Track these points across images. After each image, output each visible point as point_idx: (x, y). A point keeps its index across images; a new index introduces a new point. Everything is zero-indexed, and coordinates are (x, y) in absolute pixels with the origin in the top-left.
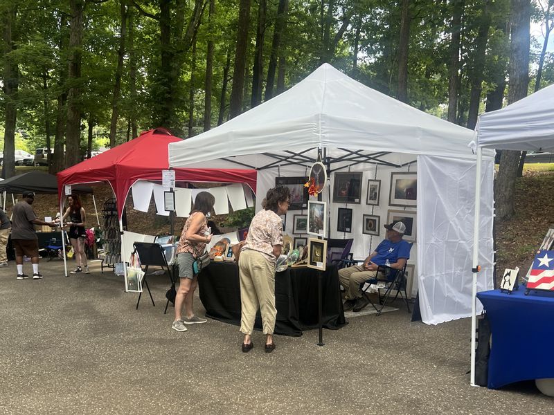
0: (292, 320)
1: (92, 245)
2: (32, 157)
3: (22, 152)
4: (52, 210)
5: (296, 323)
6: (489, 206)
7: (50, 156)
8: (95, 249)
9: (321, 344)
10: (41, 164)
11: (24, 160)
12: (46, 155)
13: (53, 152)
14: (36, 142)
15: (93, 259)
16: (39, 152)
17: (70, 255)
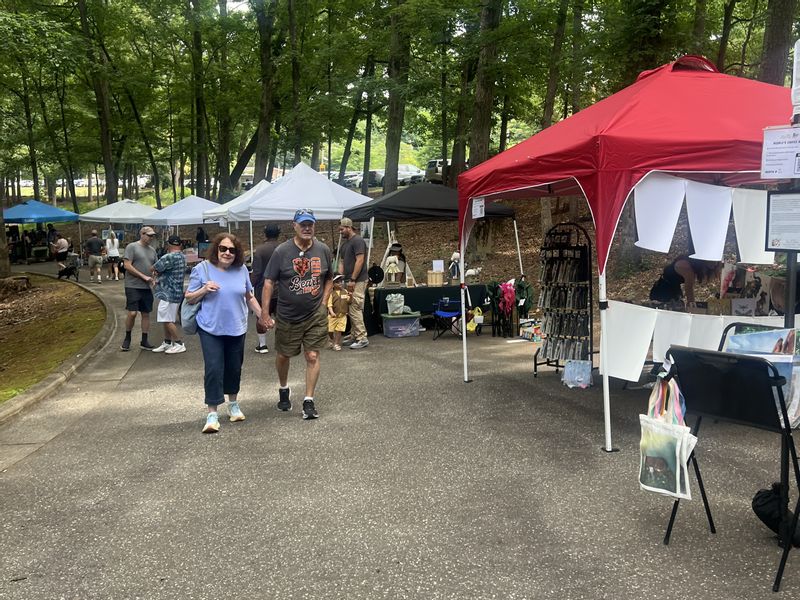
1: (511, 312)
2: (423, 173)
3: (411, 167)
4: (444, 247)
7: (447, 169)
8: (514, 317)
10: (434, 182)
11: (414, 178)
12: (440, 169)
13: (449, 164)
14: (429, 154)
15: (511, 336)
16: (432, 165)
17: (472, 327)
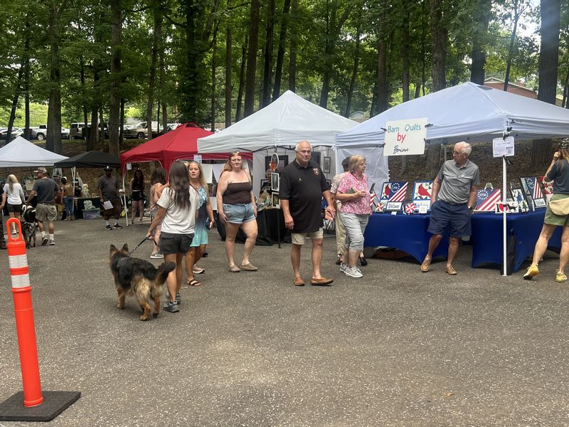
0: (267, 238)
5: (268, 239)
6: (385, 173)
9: (280, 248)
10: (76, 138)
12: (80, 129)
16: (74, 126)
